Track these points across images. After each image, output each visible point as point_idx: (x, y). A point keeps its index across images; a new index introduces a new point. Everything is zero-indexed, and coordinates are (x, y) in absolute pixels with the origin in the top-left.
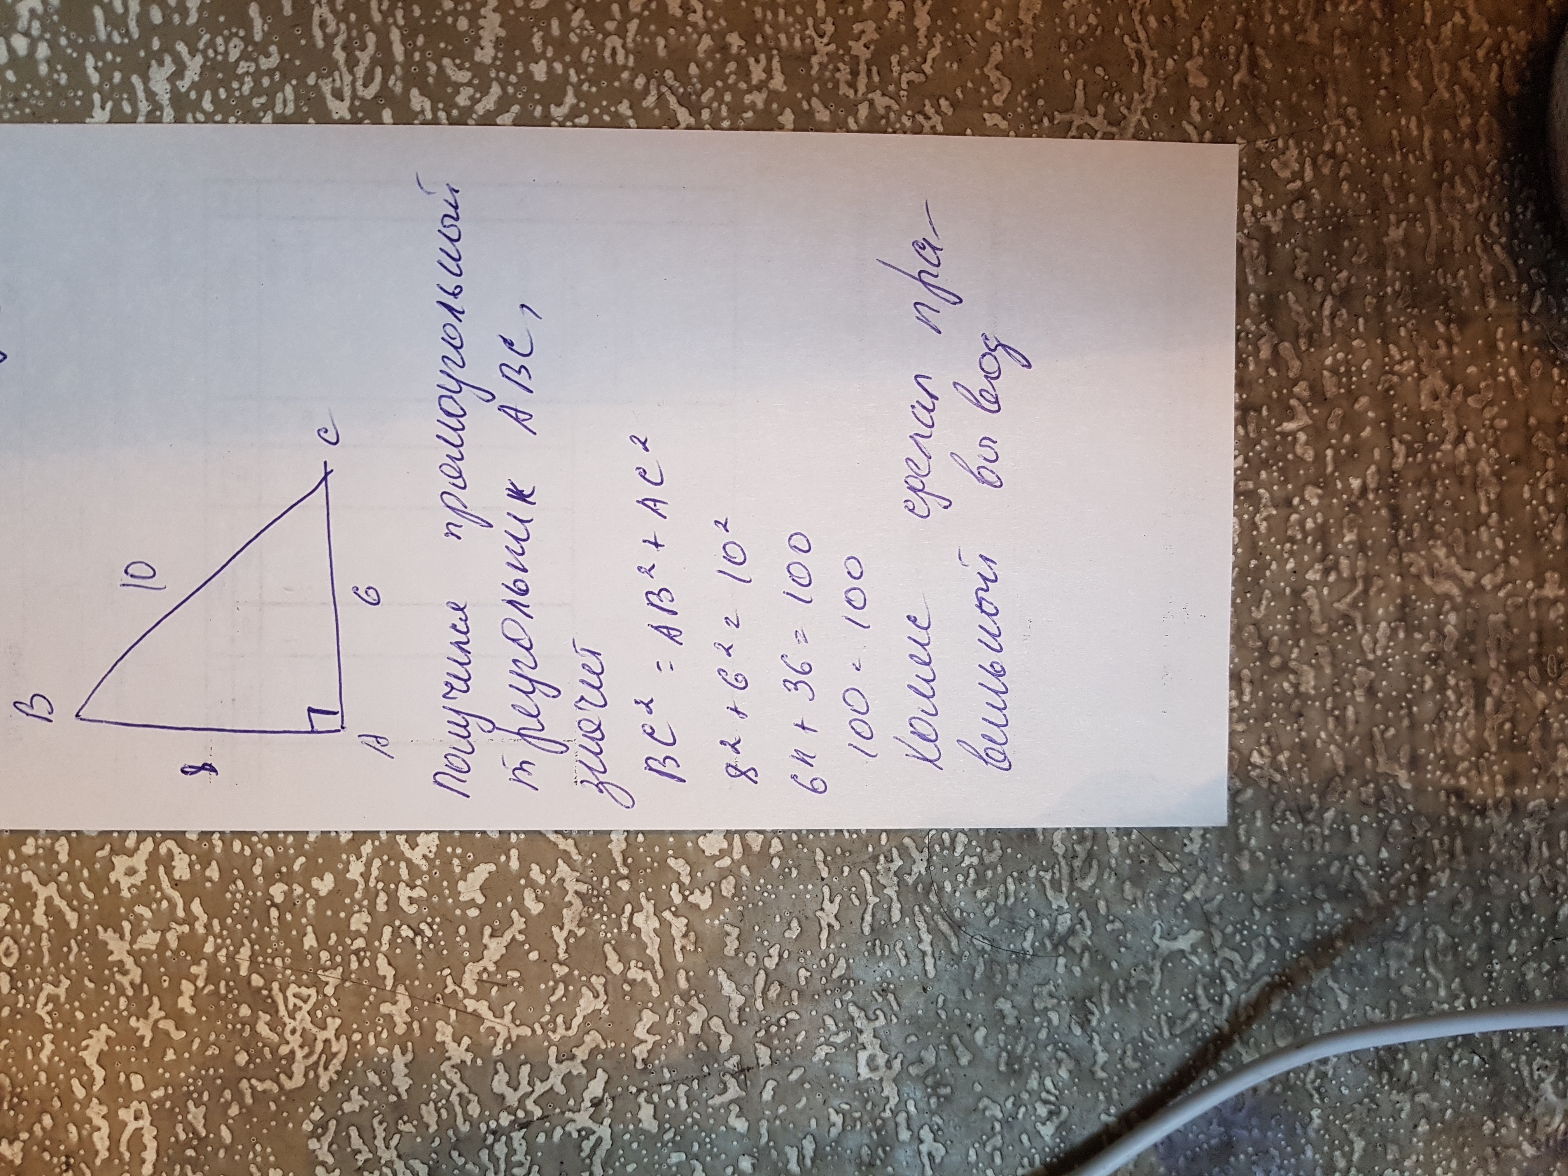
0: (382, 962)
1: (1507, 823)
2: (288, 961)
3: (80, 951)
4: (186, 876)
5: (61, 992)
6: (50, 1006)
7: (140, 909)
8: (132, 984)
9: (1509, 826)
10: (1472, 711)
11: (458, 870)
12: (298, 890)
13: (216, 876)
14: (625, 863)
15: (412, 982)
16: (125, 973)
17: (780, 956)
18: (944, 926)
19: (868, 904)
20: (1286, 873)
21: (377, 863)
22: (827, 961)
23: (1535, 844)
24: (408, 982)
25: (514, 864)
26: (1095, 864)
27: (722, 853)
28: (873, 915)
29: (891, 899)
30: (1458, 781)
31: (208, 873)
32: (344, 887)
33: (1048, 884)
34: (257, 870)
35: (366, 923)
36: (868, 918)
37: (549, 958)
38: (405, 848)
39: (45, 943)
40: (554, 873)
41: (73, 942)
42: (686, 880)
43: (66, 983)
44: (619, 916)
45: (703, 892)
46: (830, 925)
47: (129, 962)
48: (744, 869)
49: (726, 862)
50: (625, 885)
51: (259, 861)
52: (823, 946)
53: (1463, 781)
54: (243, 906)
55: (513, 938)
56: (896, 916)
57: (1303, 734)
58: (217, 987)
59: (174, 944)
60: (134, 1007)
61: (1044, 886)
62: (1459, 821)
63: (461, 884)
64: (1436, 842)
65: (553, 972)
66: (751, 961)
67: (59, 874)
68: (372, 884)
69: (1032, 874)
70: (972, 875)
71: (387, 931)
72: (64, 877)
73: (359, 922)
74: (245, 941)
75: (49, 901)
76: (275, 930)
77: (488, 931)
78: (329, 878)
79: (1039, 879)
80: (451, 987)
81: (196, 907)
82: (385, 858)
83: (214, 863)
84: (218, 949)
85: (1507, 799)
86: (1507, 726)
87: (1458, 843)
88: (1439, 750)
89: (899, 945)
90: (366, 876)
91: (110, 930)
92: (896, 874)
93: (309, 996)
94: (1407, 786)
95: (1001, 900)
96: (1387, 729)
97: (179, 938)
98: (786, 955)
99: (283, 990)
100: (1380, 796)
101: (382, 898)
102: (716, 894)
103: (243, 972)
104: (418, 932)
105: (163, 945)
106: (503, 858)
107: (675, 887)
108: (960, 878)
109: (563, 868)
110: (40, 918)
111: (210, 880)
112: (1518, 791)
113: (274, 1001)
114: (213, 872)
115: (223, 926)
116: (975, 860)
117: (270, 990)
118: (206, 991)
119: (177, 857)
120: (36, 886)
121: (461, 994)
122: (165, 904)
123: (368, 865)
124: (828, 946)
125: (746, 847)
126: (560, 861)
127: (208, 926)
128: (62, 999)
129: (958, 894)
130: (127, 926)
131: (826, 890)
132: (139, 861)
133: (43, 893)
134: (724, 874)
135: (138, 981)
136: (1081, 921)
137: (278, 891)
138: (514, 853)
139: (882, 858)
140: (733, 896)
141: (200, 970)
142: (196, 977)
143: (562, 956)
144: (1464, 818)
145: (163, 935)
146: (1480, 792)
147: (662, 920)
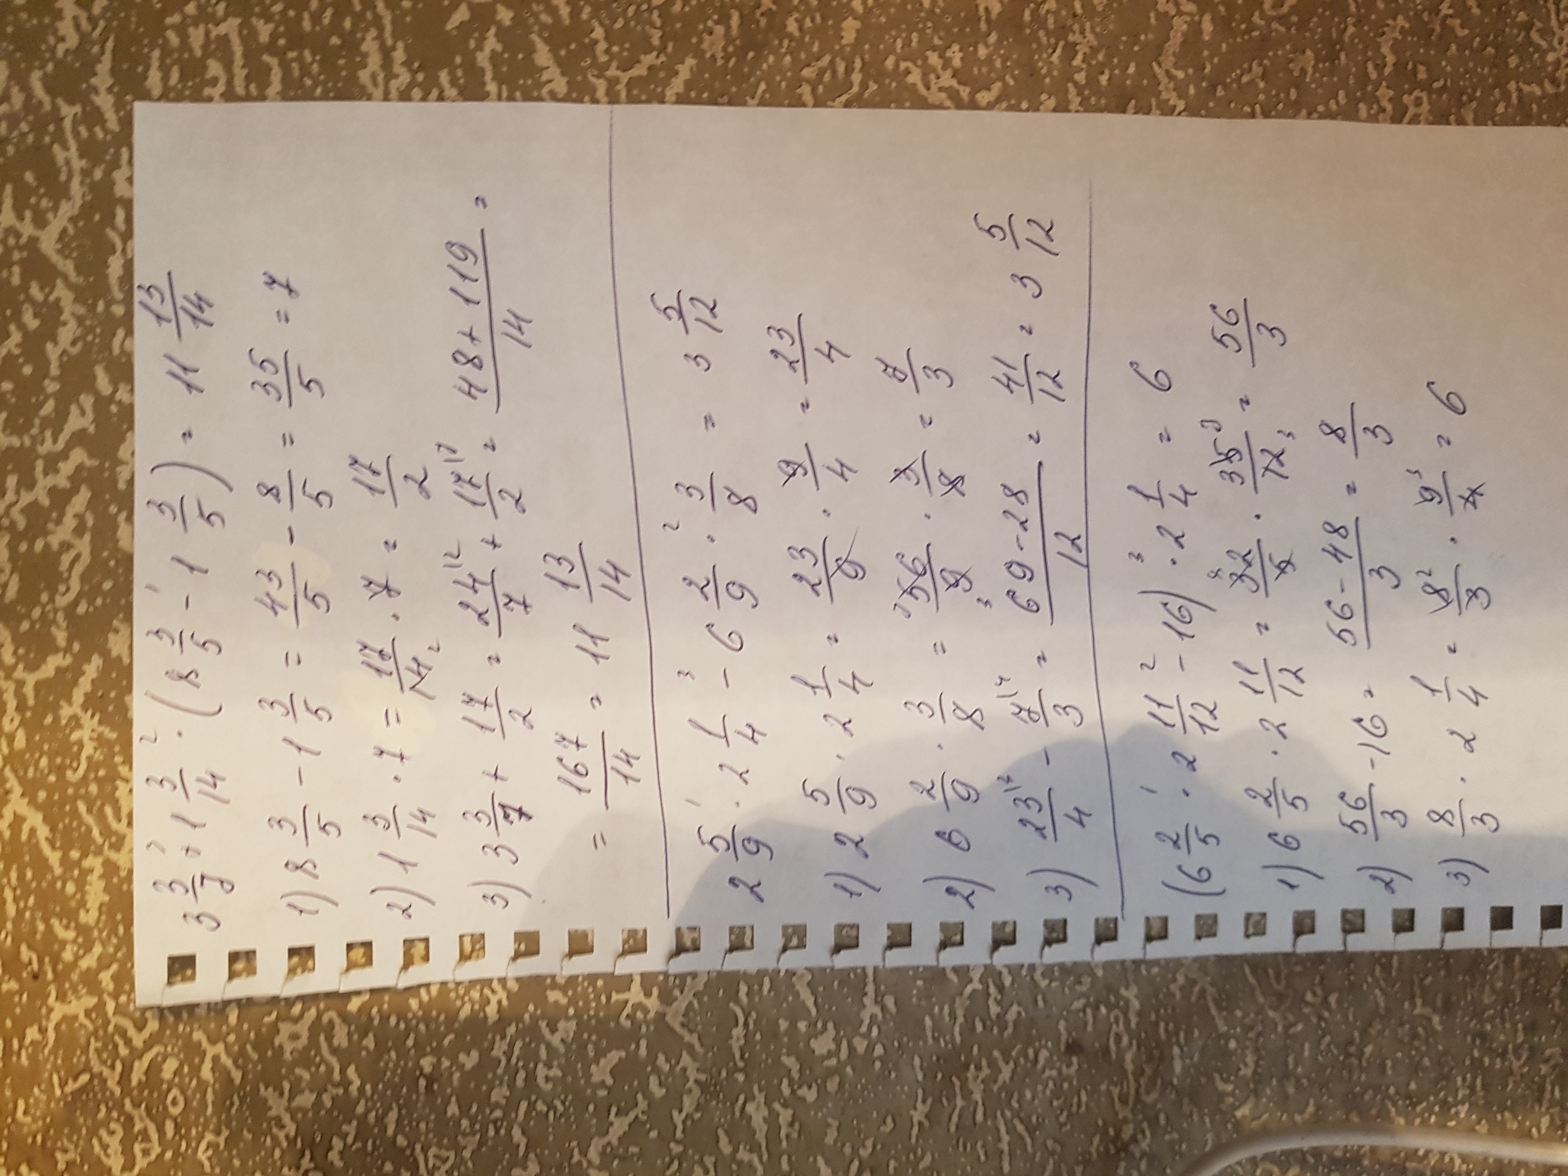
0: (516, 1132)
1: (1523, 1066)
2: (431, 1125)
3: (241, 1105)
4: (345, 1044)
5: (221, 1140)
6: (210, 1152)
7: (298, 1071)
8: (287, 1137)
9: (1526, 1069)
10: (1501, 966)
11: (591, 1054)
12: (446, 1063)
13: (372, 1046)
14: (742, 1057)
15: (542, 1152)
16: (282, 1127)
17: (874, 1147)
18: (1020, 1128)
19: (955, 1106)
20: (1325, 1098)
21: (519, 1044)
22: (915, 1154)
23: (1548, 1087)
24: (538, 1151)
25: (643, 1051)
26: (1159, 1082)
27: (830, 1054)
28: (960, 1116)
29: (977, 1103)
30: (1483, 1026)
31: (365, 1042)
32: (487, 1063)
33: (1116, 1099)
34: (410, 1042)
35: (505, 1097)
36: (955, 1118)
37: (666, 1137)
38: (546, 1031)
39: (210, 1097)
40: (678, 1063)
41: (235, 1098)
42: (795, 1075)
43: (225, 1133)
44: (733, 1106)
45: (810, 1087)
46: (920, 1124)
47: (286, 1119)
48: (849, 1070)
49: (833, 1062)
50: (741, 1077)
51: (412, 1036)
52: (913, 1140)
53: (1488, 1027)
54: (394, 1073)
55: (637, 1117)
56: (979, 1117)
57: (1352, 978)
58: (365, 1144)
59: (328, 1103)
60: (287, 1158)
61: (1113, 1099)
62: (1482, 1062)
63: (593, 1068)
64: (1459, 1079)
65: (670, 1150)
66: (847, 1150)
67: (228, 1034)
68: (514, 1060)
69: (1103, 1087)
70: (1051, 1084)
71: (524, 1105)
72: (232, 1038)
73: (499, 1095)
74: (394, 1106)
75: (216, 1059)
76: (422, 1098)
77: (614, 1110)
78: (475, 1054)
79: (1109, 1093)
80: (576, 1157)
81: (351, 1072)
82: (527, 1040)
83: (371, 1035)
84: (367, 1111)
85: (1526, 1046)
86: (1532, 981)
87: (1479, 1082)
88: (1469, 998)
89: (980, 1144)
90: (509, 1055)
91: (270, 1089)
92: (983, 1081)
93: (448, 1158)
94: (1439, 1028)
95: (1074, 1108)
96: (1426, 976)
97: (333, 1099)
98: (879, 1147)
99: (425, 1150)
100: (1415, 1036)
101: (522, 1075)
102: (822, 1091)
103: (390, 1131)
104: (551, 1107)
105: (318, 1104)
106: (633, 1046)
107: (785, 1082)
108: (1040, 1088)
109: (686, 1059)
110: (206, 1072)
111: (366, 1048)
112: (1536, 1039)
113: (416, 1160)
114: (370, 1042)
115: (374, 1089)
116: (1054, 1073)
117: (413, 1150)
118: (354, 1148)
119: (337, 1028)
120: (205, 1044)
121: (585, 1164)
122: (323, 1068)
123: (511, 1045)
124: (917, 1140)
125: (852, 1049)
126: (684, 1054)
127: (361, 1089)
128: (222, 1146)
129: (1036, 1101)
130: (286, 1086)
131: (920, 1093)
132: (303, 1029)
133: (211, 1052)
134: (830, 1073)
135: (292, 1134)
136: (1143, 1132)
137: (426, 1063)
138: (643, 1043)
139: (972, 1067)
140: (837, 1093)
141: (351, 1129)
142: (347, 1135)
143: (679, 1134)
144: (1487, 1061)
145: (319, 1096)
146: (1502, 1037)
147: (771, 1111)
